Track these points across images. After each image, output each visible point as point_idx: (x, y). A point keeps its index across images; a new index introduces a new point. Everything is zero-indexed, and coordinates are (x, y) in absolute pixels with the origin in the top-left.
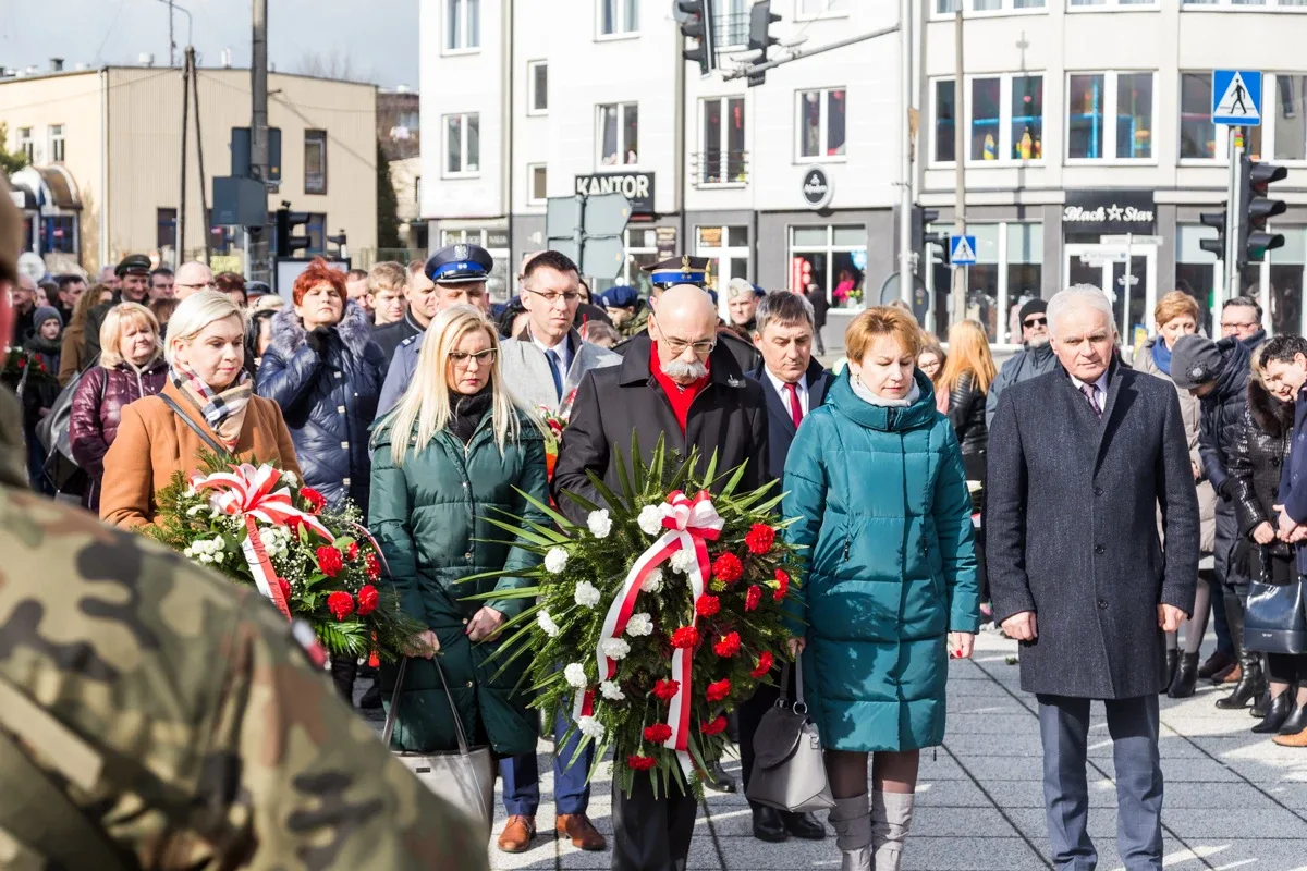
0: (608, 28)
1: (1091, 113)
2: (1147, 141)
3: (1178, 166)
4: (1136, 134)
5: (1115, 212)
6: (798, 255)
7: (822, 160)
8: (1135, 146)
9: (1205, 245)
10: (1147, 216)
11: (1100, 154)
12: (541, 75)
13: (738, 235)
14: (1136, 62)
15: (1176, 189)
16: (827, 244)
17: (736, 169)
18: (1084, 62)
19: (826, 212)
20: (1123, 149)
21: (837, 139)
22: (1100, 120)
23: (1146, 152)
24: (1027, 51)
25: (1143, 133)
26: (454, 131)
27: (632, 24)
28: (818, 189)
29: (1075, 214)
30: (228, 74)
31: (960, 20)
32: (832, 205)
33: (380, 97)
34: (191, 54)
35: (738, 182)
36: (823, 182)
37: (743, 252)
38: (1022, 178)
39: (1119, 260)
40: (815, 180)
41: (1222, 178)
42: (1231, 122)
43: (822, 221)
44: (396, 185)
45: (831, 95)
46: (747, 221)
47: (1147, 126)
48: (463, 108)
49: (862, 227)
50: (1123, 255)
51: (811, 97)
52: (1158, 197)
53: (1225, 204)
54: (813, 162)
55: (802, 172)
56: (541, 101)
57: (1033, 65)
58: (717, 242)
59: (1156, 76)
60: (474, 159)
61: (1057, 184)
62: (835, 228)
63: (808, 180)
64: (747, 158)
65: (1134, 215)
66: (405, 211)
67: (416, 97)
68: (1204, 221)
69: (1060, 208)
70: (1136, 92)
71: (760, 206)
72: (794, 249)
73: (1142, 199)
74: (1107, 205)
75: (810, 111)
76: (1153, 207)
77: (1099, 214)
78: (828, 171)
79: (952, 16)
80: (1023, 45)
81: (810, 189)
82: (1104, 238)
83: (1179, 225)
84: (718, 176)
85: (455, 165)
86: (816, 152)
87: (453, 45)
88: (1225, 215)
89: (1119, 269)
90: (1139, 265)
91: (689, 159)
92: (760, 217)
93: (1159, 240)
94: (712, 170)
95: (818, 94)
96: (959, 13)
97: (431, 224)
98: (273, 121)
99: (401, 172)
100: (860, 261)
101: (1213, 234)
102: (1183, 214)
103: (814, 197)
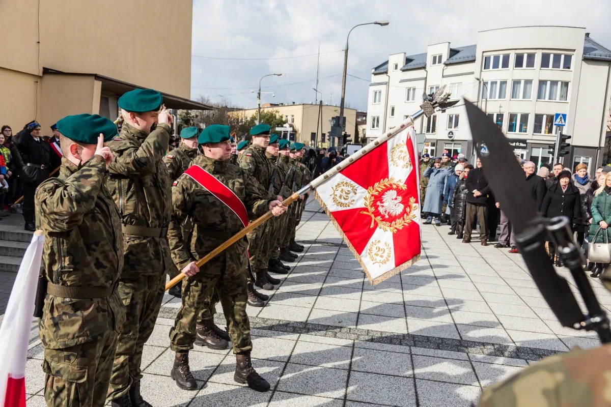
0: (408, 99)
1: (514, 122)
2: (526, 129)
3: (533, 135)
4: (524, 127)
5: (518, 144)
6: (445, 149)
7: (453, 129)
8: (523, 130)
10: (525, 145)
11: (515, 131)
12: (393, 110)
13: (433, 145)
14: (526, 112)
15: (532, 140)
16: (452, 147)
17: (434, 130)
18: (513, 111)
19: (453, 140)
20: (520, 130)
21: (456, 125)
22: (516, 124)
23: (526, 131)
24: (501, 108)
25: (525, 127)
26: (374, 120)
27: (413, 99)
28: (451, 135)
30: (327, 107)
31: (487, 101)
32: (454, 139)
33: (357, 112)
34: (321, 102)
35: (434, 133)
36: (452, 134)
37: (434, 148)
40: (451, 133)
41: (555, 139)
42: (558, 126)
43: (451, 142)
44: (359, 130)
45: (456, 116)
46: (435, 142)
47: (526, 126)
48: (376, 115)
49: (460, 144)
51: (451, 116)
52: (528, 141)
54: (451, 130)
55: (449, 131)
56: (393, 114)
57: (502, 111)
58: (428, 145)
59: (529, 115)
60: (377, 126)
62: (454, 144)
63: (449, 134)
64: (436, 128)
65: (522, 145)
66: (361, 135)
67: (366, 113)
70: (525, 118)
71: (438, 139)
72: (445, 148)
73: (524, 141)
74: (516, 142)
75: (451, 119)
76: (526, 143)
77: (514, 144)
78: (453, 132)
79: (485, 100)
80: (501, 107)
81: (449, 135)
82: (515, 149)
83: (532, 148)
84: (429, 132)
85: (373, 127)
86: (451, 128)
87: (375, 102)
91: (423, 128)
92: (438, 141)
93: (528, 151)
94: (428, 130)
95: (453, 116)
96: (486, 99)
97: (368, 139)
98: (344, 116)
99: (360, 128)
100: (459, 151)
101: (552, 150)
102: (533, 145)
103: (450, 137)
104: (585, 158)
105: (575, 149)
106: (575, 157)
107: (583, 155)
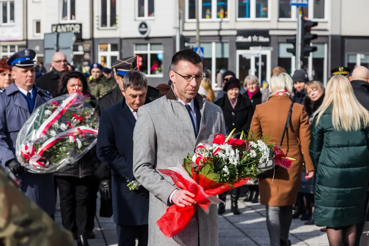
1: (246, 1)
2: (266, 12)
3: (278, 21)
4: (262, 9)
5: (255, 38)
7: (146, 18)
8: (262, 13)
9: (289, 50)
10: (267, 40)
11: (249, 17)
13: (114, 47)
15: (277, 29)
16: (148, 51)
17: (113, 22)
19: (148, 38)
20: (258, 15)
21: (151, 11)
22: (249, 4)
23: (266, 16)
25: (264, 9)
26: (5, 8)
28: (144, 30)
29: (240, 39)
32: (150, 36)
35: (114, 27)
36: (146, 27)
37: (116, 53)
38: (220, 25)
39: (257, 56)
40: (143, 26)
41: (294, 26)
42: (297, 5)
43: (144, 42)
46: (117, 42)
47: (266, 6)
49: (160, 44)
50: (258, 54)
52: (271, 33)
53: (295, 35)
54: (142, 19)
55: (138, 23)
58: (106, 50)
60: (12, 18)
61: (233, 27)
62: (151, 44)
63: (140, 26)
64: (117, 18)
65: (262, 39)
68: (288, 42)
69: (234, 37)
71: (123, 36)
72: (135, 52)
73: (265, 33)
74: (252, 36)
76: (269, 36)
77: (249, 39)
78: (148, 23)
81: (141, 30)
82: (251, 48)
83: (279, 43)
84: (106, 25)
85: (5, 20)
86: (143, 16)
88: (295, 39)
89: (257, 60)
90: (264, 58)
91: (95, 19)
92: (123, 40)
93: (272, 48)
94: (104, 23)
100: (160, 57)
101: (291, 46)
102: (280, 39)
103: (143, 33)
104: (363, 56)
105: (347, 41)
106: (348, 56)
107: (361, 52)
